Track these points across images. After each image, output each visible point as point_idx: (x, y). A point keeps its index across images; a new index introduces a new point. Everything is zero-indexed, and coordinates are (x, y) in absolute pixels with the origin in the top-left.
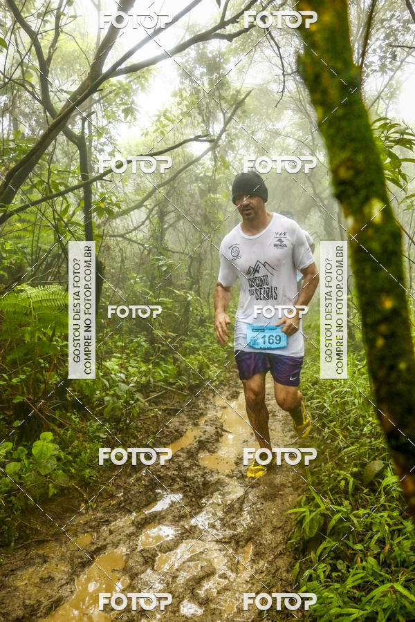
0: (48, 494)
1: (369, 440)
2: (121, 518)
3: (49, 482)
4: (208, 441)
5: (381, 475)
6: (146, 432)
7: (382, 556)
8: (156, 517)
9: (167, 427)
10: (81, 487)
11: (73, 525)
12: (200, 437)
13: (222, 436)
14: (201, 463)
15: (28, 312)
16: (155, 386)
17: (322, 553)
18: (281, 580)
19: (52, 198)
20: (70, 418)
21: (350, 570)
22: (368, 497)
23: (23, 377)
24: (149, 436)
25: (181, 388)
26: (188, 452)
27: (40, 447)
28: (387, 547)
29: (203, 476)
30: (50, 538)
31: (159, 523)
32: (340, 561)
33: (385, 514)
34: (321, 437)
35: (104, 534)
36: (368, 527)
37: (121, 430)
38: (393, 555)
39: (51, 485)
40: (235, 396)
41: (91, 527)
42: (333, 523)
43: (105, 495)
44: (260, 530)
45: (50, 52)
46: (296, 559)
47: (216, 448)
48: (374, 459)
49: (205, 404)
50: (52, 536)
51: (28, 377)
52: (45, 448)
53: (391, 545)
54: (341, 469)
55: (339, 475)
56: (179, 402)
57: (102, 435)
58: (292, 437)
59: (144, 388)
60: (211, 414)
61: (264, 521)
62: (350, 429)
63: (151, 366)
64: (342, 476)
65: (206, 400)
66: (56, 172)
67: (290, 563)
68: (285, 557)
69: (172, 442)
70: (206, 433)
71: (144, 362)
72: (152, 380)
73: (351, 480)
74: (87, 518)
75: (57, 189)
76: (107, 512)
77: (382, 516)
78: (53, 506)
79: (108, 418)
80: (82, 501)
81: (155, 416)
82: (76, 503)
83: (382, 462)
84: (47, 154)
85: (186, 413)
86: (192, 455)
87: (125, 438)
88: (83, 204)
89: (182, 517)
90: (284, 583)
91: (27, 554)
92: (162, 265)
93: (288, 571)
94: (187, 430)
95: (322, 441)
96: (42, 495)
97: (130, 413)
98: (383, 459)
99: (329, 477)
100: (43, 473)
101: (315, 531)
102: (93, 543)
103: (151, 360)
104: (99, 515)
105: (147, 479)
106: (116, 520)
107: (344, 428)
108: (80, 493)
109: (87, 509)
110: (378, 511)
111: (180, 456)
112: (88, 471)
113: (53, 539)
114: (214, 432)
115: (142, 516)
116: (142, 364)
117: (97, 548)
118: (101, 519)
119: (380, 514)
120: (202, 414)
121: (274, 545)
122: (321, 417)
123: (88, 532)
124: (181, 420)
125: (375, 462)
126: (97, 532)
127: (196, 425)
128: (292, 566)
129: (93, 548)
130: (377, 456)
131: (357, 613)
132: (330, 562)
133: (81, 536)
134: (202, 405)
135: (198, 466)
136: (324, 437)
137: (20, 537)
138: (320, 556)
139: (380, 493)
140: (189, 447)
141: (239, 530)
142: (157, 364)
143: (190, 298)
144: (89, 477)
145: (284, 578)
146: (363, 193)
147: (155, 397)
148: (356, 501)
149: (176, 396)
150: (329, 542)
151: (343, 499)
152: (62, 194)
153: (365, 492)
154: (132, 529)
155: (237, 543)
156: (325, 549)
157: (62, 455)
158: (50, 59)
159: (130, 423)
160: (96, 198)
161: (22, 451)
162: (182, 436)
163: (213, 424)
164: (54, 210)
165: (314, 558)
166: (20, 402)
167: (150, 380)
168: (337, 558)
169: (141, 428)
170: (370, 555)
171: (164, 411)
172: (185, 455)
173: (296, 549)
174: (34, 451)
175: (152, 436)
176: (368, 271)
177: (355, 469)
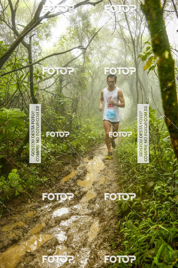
0: (15, 195)
1: (148, 175)
2: (45, 205)
3: (15, 190)
4: (81, 176)
5: (153, 187)
6: (55, 171)
7: (153, 218)
8: (60, 205)
9: (63, 170)
10: (28, 193)
11: (25, 208)
12: (77, 174)
13: (86, 174)
14: (78, 184)
15: (6, 119)
16: (58, 153)
17: (129, 217)
18: (113, 228)
19: (16, 71)
20: (22, 166)
21: (141, 223)
22: (147, 196)
23: (3, 147)
24: (56, 173)
25: (69, 154)
26: (73, 180)
27: (12, 175)
28: (155, 214)
29: (79, 189)
30: (16, 213)
31: (61, 207)
32: (137, 220)
33: (155, 202)
34: (128, 174)
35: (39, 212)
36: (148, 207)
37: (44, 171)
38: (158, 217)
39: (16, 191)
40: (91, 158)
41: (33, 209)
42: (134, 205)
43: (38, 196)
44: (103, 210)
45: (16, 7)
46: (118, 220)
47: (84, 178)
48: (150, 181)
49: (79, 161)
50: (17, 212)
51: (5, 147)
52: (14, 175)
53: (157, 214)
54: (137, 185)
55: (136, 187)
56: (68, 160)
57: (36, 172)
58: (116, 174)
59: (54, 154)
60: (82, 165)
61: (105, 207)
62: (140, 170)
63: (56, 145)
64: (137, 188)
65: (79, 159)
66: (18, 60)
67: (116, 221)
68: (114, 220)
69: (66, 176)
70: (80, 173)
71: (53, 143)
72: (57, 150)
73: (141, 190)
74: (31, 205)
75: (18, 67)
76: (40, 203)
77: (153, 203)
78: (17, 200)
79: (38, 166)
80: (29, 198)
81: (58, 165)
82: (27, 199)
83: (153, 182)
84: (15, 52)
85: (71, 164)
86: (75, 181)
87: (47, 174)
88: (29, 74)
89: (71, 205)
90: (114, 229)
91: (7, 219)
92: (61, 102)
93: (115, 225)
94: (72, 171)
95: (128, 175)
96: (12, 196)
97: (48, 164)
98: (154, 181)
99: (132, 188)
100: (13, 186)
101: (127, 208)
102: (34, 215)
103: (56, 142)
104: (36, 204)
105: (56, 190)
106: (43, 206)
107: (138, 170)
108: (28, 195)
109: (31, 202)
110: (152, 201)
111: (69, 181)
112: (31, 186)
113: (18, 213)
114: (83, 172)
115: (54, 204)
116: (52, 144)
117: (37, 217)
118: (38, 205)
119: (152, 202)
120: (78, 165)
121: (109, 215)
122: (128, 166)
123: (32, 211)
124: (69, 167)
125: (151, 183)
126: (36, 211)
127: (76, 169)
128: (117, 223)
129: (35, 217)
130: (151, 180)
131: (143, 237)
132: (133, 220)
133: (29, 212)
134: (78, 162)
135: (77, 185)
136: (129, 174)
137: (4, 212)
138: (128, 218)
139: (152, 194)
140: (73, 178)
141: (95, 210)
142: (58, 144)
143: (74, 116)
144: (32, 189)
145: (114, 227)
146: (163, 49)
147: (58, 158)
148: (143, 198)
149: (67, 157)
150: (132, 212)
151: (138, 197)
152: (20, 69)
153: (146, 194)
154: (50, 209)
155: (94, 214)
156: (130, 215)
157: (20, 180)
158: (16, 10)
159: (48, 167)
160: (35, 71)
161: (3, 178)
162: (70, 173)
163: (83, 169)
164: (17, 76)
165: (126, 219)
166: (2, 158)
167: (56, 151)
168: (135, 219)
169: (53, 170)
170: (149, 217)
171: (62, 163)
172: (71, 181)
173: (119, 216)
174: (9, 177)
175: (57, 173)
176: (164, 74)
177: (142, 185)
